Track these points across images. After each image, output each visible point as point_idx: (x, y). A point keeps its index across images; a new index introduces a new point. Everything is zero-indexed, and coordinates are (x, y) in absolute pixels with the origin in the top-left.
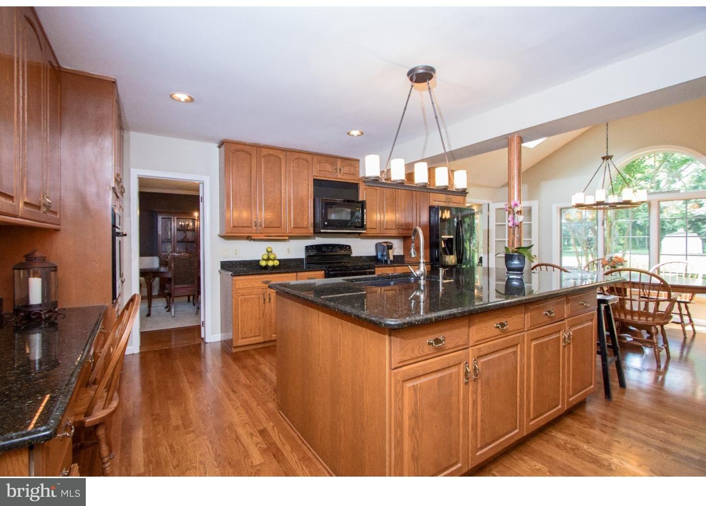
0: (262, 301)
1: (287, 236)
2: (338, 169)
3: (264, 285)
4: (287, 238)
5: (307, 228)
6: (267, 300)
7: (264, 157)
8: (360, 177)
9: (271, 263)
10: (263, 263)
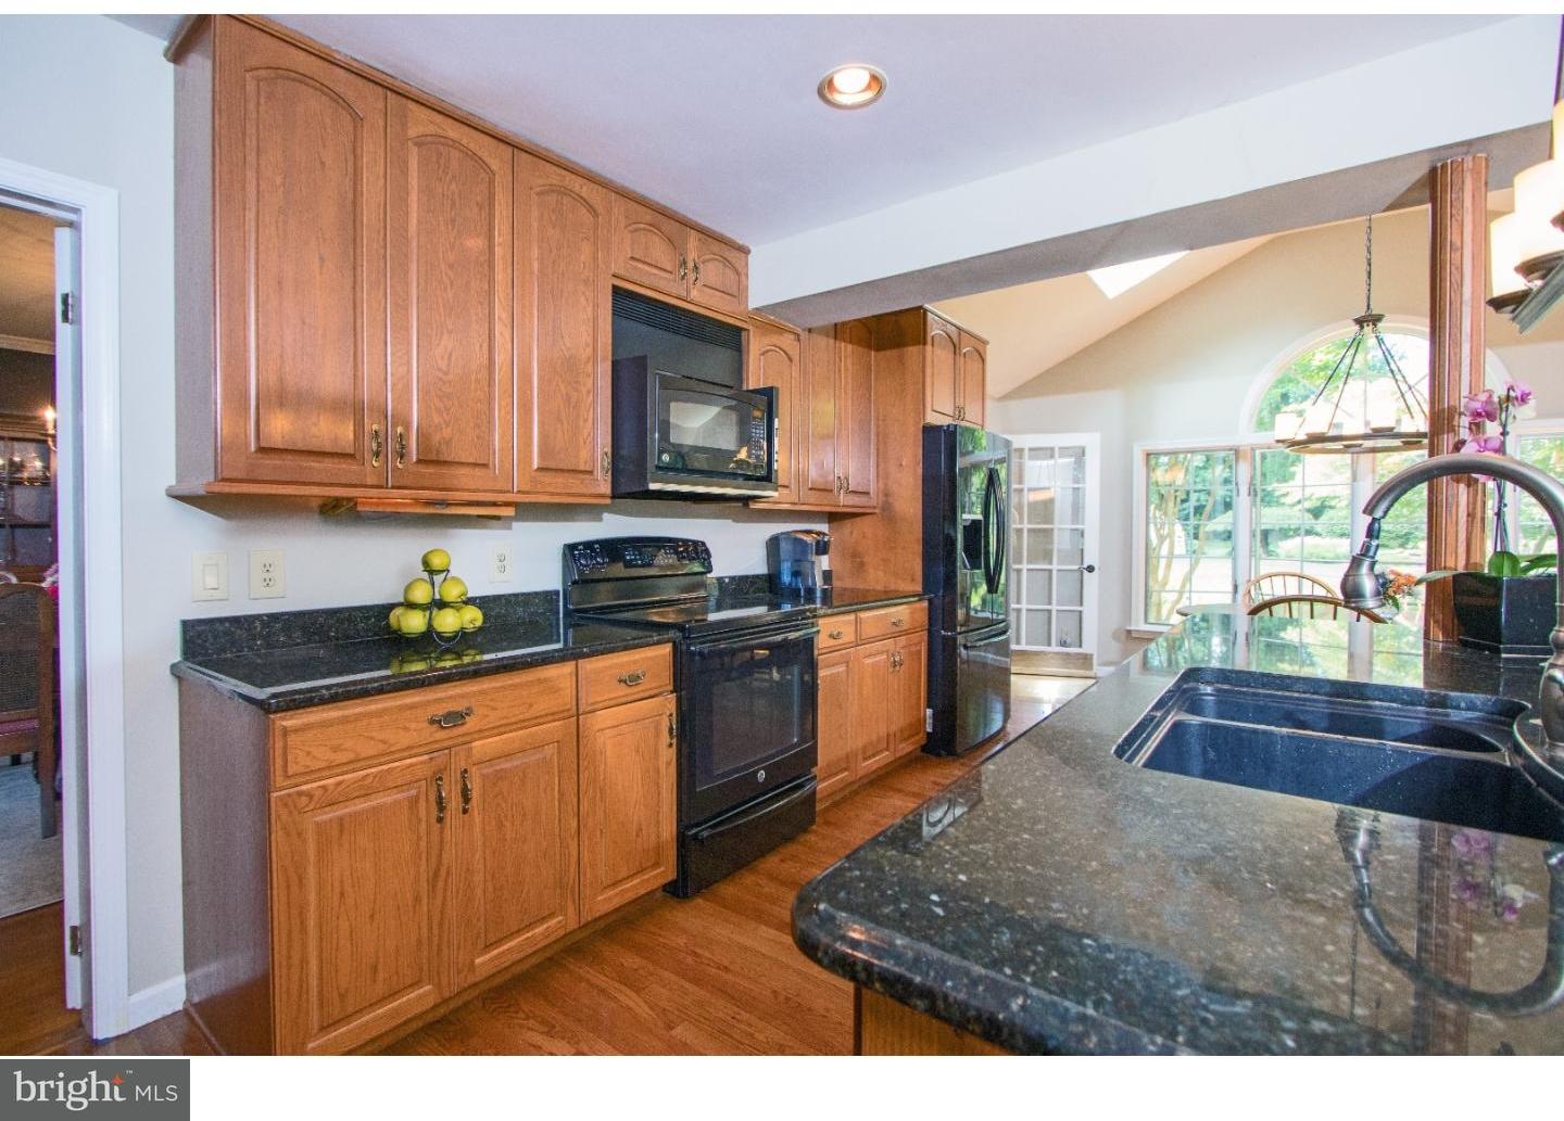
0: (426, 810)
1: (507, 504)
2: (691, 265)
3: (441, 735)
4: (510, 512)
5: (591, 472)
6: (454, 803)
7: (419, 145)
8: (750, 308)
9: (448, 622)
10: (414, 623)
